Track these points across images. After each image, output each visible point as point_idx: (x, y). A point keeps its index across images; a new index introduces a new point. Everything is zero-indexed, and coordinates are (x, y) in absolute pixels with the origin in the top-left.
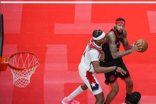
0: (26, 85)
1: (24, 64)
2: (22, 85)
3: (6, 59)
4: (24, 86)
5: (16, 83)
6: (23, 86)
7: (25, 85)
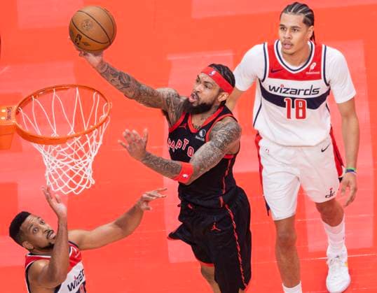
0: (84, 186)
1: (71, 121)
2: (72, 185)
3: (9, 110)
4: (77, 191)
5: (55, 180)
6: (73, 190)
7: (80, 188)
